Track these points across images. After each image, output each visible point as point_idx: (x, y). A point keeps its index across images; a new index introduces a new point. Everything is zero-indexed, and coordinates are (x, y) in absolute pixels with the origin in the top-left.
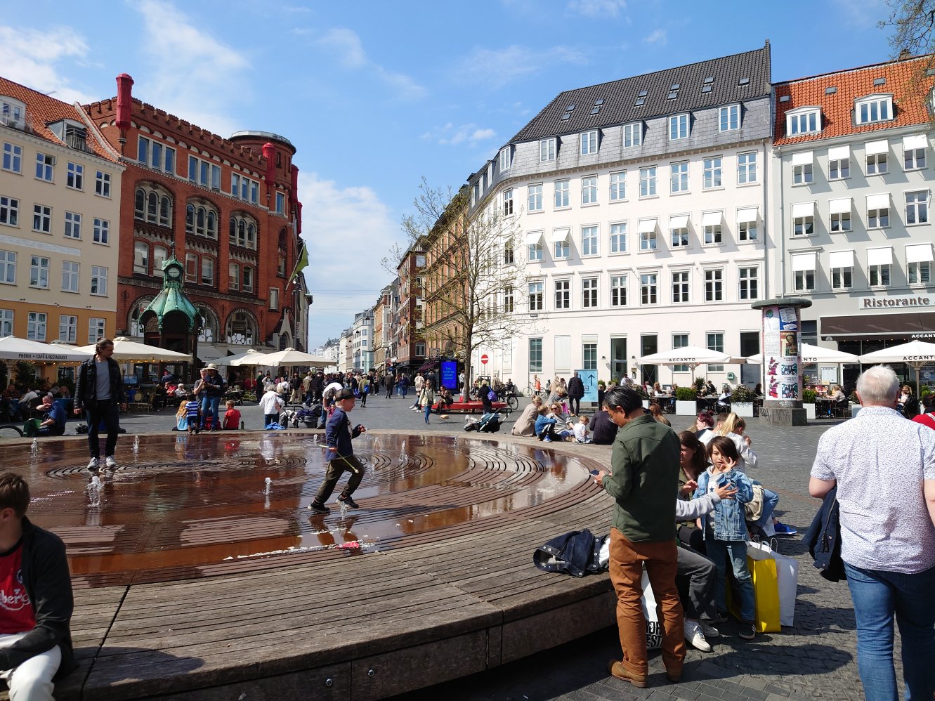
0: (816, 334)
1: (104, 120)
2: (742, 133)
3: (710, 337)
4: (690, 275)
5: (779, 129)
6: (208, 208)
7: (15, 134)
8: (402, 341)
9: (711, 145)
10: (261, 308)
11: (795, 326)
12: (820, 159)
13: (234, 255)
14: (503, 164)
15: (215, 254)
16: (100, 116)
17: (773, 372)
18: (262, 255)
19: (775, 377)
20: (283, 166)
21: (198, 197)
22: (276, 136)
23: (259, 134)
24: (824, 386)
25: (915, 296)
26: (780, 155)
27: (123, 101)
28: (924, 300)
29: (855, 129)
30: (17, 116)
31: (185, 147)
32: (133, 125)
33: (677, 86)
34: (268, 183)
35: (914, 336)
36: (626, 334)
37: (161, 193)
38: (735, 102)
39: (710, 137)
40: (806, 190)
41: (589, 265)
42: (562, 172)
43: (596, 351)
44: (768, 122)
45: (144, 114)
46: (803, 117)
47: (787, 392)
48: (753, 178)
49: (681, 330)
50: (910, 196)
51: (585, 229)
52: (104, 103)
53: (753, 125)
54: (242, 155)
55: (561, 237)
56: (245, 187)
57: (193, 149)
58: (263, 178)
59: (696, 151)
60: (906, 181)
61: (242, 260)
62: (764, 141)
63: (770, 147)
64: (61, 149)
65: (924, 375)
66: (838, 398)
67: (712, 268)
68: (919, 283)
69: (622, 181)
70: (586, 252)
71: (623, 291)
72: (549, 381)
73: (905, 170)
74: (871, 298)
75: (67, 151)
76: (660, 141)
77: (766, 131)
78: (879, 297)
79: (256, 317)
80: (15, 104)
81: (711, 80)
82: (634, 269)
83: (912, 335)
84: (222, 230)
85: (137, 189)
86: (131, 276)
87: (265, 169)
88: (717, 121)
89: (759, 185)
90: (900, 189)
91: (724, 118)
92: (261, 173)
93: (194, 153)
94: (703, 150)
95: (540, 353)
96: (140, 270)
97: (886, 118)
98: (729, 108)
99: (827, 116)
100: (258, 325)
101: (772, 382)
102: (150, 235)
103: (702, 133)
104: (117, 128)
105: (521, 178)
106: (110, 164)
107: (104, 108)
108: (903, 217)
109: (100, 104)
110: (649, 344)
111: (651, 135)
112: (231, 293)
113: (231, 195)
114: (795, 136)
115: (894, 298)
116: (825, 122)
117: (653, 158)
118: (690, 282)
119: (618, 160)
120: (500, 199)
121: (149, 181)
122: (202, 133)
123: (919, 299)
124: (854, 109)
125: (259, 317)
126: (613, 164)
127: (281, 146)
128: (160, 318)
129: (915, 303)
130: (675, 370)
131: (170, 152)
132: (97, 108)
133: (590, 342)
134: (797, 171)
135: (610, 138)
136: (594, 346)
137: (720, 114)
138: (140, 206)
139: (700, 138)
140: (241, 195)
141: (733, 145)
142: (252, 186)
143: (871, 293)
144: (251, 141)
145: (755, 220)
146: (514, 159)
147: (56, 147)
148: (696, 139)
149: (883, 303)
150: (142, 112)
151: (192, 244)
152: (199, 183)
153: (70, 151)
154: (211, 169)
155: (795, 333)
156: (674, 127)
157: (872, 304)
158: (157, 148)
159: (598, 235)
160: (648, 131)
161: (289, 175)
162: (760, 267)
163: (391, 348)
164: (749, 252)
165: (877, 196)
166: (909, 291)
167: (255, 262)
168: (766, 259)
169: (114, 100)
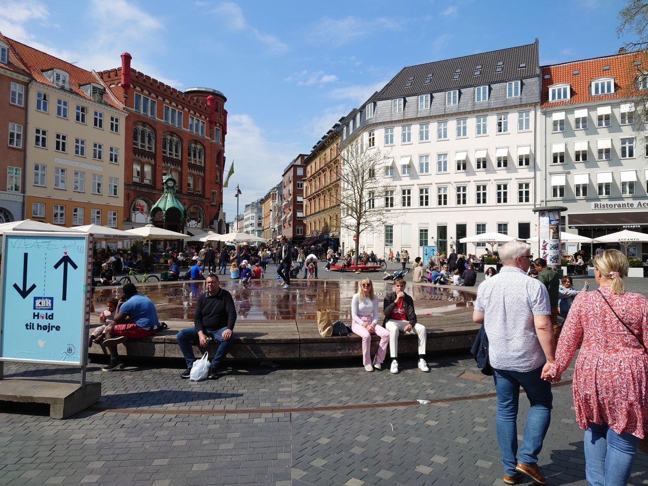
0: (565, 224)
1: (112, 82)
2: (521, 99)
3: (500, 225)
4: (487, 187)
5: (544, 97)
6: (175, 139)
7: (64, 93)
8: (286, 225)
9: (502, 106)
10: (206, 204)
11: (558, 222)
12: (569, 116)
13: (191, 169)
14: (368, 114)
15: (180, 169)
16: (109, 79)
17: (545, 248)
18: (207, 169)
19: (546, 251)
20: (219, 110)
21: (169, 132)
22: (215, 91)
23: (204, 90)
24: (570, 256)
25: (625, 202)
26: (545, 113)
27: (125, 71)
28: (631, 205)
29: (591, 98)
30: (64, 81)
31: (162, 99)
32: (132, 86)
33: (480, 67)
34: (210, 122)
35: (624, 227)
36: (447, 223)
37: (148, 130)
38: (517, 79)
39: (502, 100)
40: (560, 136)
41: (423, 180)
42: (407, 120)
43: (427, 234)
44: (538, 93)
45: (138, 79)
46: (559, 90)
47: (552, 260)
48: (527, 127)
49: (481, 221)
50: (623, 141)
51: (421, 157)
52: (112, 71)
53: (528, 94)
54: (195, 104)
55: (406, 161)
56: (197, 125)
57: (167, 101)
58: (208, 119)
59: (492, 110)
60: (621, 131)
61: (195, 172)
62: (535, 105)
63: (538, 107)
64: (91, 103)
65: (630, 250)
66: (580, 264)
67: (502, 183)
68: (628, 194)
69: (445, 127)
70: (422, 171)
71: (445, 196)
72: (398, 252)
73: (621, 125)
74: (599, 203)
75: (94, 104)
76: (470, 102)
77: (537, 98)
78: (603, 202)
79: (204, 210)
80: (63, 74)
81: (501, 63)
82: (453, 183)
83: (623, 226)
84: (184, 153)
85: (134, 127)
86: (131, 184)
87: (209, 113)
88: (506, 91)
89: (532, 132)
90: (618, 137)
91: (510, 89)
92: (207, 115)
93: (167, 104)
94: (497, 109)
95: (391, 235)
96: (136, 180)
97: (610, 92)
98: (513, 83)
99: (574, 89)
100: (205, 215)
101: (544, 254)
102: (142, 157)
103: (496, 98)
104: (122, 88)
105: (380, 124)
106: (119, 112)
107: (112, 74)
108: (619, 153)
109: (109, 71)
110: (461, 230)
111: (464, 98)
112: (189, 194)
113: (189, 130)
114: (554, 101)
115: (613, 203)
116: (573, 93)
117: (465, 113)
118: (487, 191)
119: (443, 113)
120: (366, 136)
121: (141, 122)
122: (172, 90)
123: (628, 204)
124: (591, 85)
125: (205, 209)
126: (439, 116)
127: (218, 98)
128: (164, 212)
129: (625, 206)
130: (477, 246)
131: (153, 103)
132: (107, 74)
133: (424, 227)
134: (555, 123)
135: (438, 100)
136: (426, 231)
137: (508, 86)
138: (135, 138)
139: (495, 101)
140: (195, 130)
141: (516, 106)
142: (201, 124)
143: (599, 200)
144: (199, 95)
145: (528, 153)
146: (375, 111)
147: (88, 101)
148: (492, 102)
149: (606, 206)
150: (137, 77)
151: (166, 163)
152: (170, 123)
153: (96, 103)
154: (177, 114)
155: (558, 226)
156: (479, 93)
157: (599, 207)
158: (146, 100)
159: (429, 161)
160: (462, 96)
161: (223, 116)
162: (531, 183)
163: (277, 229)
164: (524, 173)
165: (604, 141)
166: (622, 199)
167: (203, 174)
168: (535, 178)
169: (119, 69)
